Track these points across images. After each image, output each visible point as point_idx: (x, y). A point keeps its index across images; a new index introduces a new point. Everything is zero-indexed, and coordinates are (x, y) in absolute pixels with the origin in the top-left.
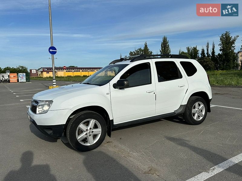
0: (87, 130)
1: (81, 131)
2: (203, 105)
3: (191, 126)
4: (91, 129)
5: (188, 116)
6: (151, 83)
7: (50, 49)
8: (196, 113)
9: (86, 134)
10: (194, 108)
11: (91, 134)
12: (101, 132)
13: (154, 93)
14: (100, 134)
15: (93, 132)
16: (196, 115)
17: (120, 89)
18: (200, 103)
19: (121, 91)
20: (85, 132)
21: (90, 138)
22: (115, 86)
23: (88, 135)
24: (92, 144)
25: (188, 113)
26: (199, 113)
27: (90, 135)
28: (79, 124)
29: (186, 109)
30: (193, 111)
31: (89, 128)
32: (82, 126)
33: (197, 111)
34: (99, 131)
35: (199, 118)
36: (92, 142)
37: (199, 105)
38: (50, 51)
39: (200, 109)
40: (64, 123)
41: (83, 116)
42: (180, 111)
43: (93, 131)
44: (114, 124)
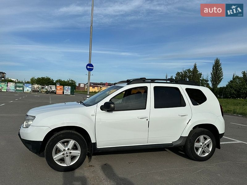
0: (64, 150)
1: (58, 151)
2: (210, 140)
3: (193, 162)
4: (69, 149)
5: (189, 150)
6: (145, 109)
7: (87, 65)
8: (200, 148)
9: (63, 154)
10: (199, 141)
11: (68, 154)
12: (80, 154)
13: (147, 120)
14: (79, 156)
15: (70, 153)
16: (200, 150)
17: (108, 111)
18: (206, 136)
19: (108, 113)
20: (63, 152)
21: (68, 159)
22: (102, 108)
23: (65, 155)
24: (68, 165)
25: (189, 146)
26: (204, 148)
27: (67, 156)
28: (56, 143)
29: (186, 141)
30: (196, 145)
31: (66, 149)
32: (59, 145)
33: (201, 145)
34: (78, 153)
35: (204, 154)
36: (69, 163)
37: (205, 139)
38: (87, 68)
39: (206, 144)
40: (42, 139)
41: (61, 136)
42: (179, 143)
43: (70, 151)
44: (98, 148)
